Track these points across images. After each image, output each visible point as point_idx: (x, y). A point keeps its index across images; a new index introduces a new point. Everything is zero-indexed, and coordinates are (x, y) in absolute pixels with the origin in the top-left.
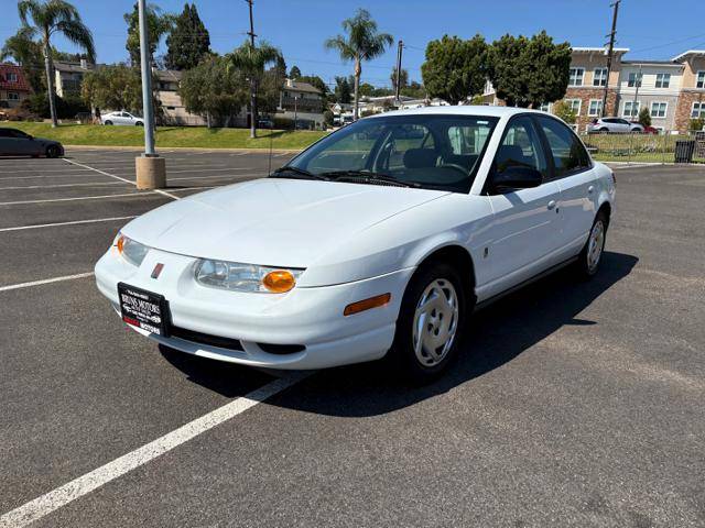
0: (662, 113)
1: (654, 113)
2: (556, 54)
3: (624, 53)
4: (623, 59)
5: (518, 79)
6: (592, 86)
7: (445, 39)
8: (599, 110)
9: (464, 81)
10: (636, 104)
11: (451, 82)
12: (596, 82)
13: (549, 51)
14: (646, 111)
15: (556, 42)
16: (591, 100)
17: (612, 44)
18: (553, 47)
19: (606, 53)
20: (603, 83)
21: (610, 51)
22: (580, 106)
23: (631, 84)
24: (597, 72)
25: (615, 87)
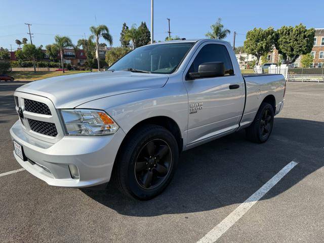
2: (307, 34)
5: (289, 45)
6: (321, 45)
7: (255, 30)
9: (264, 47)
11: (258, 48)
12: (323, 43)
13: (304, 33)
15: (308, 29)
16: (320, 52)
18: (306, 31)
22: (314, 54)
24: (323, 39)
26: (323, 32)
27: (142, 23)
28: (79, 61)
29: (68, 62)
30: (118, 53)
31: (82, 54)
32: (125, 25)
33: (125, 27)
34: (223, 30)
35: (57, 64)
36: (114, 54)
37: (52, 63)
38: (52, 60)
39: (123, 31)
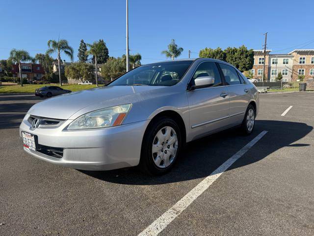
0: (286, 74)
1: (283, 74)
2: (248, 53)
3: (270, 51)
4: (270, 54)
6: (258, 64)
7: (206, 49)
8: (262, 73)
10: (276, 71)
12: (260, 63)
13: (246, 53)
14: (280, 73)
15: (248, 49)
16: (258, 69)
17: (265, 48)
18: (247, 51)
19: (263, 52)
20: (263, 63)
21: (265, 51)
22: (254, 72)
23: (273, 63)
24: (260, 59)
25: (268, 64)
26: (260, 53)
27: (100, 40)
28: (35, 75)
29: (25, 76)
30: (78, 68)
31: (39, 68)
32: (82, 41)
33: (83, 44)
34: (178, 48)
35: (12, 78)
36: (73, 69)
37: (5, 78)
38: (6, 75)
39: (80, 47)
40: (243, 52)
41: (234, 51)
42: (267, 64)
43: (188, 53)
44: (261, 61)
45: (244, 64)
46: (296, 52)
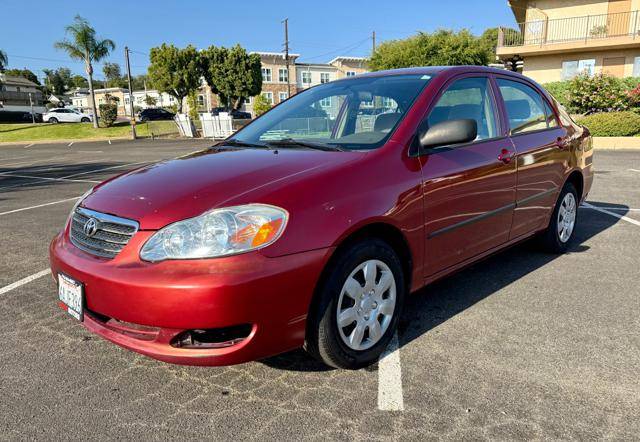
2: (249, 62)
3: (296, 57)
4: (297, 62)
5: (226, 79)
6: (279, 82)
7: (164, 47)
9: (186, 80)
11: (176, 81)
12: (281, 79)
13: (245, 60)
15: (249, 53)
16: (279, 92)
17: (287, 50)
18: (247, 56)
19: (284, 58)
20: (286, 79)
21: (287, 56)
23: (304, 80)
24: (281, 71)
25: (295, 83)
26: (278, 60)
40: (239, 58)
41: (222, 56)
42: (293, 81)
43: (124, 53)
44: (283, 76)
45: (244, 84)
46: (339, 60)
